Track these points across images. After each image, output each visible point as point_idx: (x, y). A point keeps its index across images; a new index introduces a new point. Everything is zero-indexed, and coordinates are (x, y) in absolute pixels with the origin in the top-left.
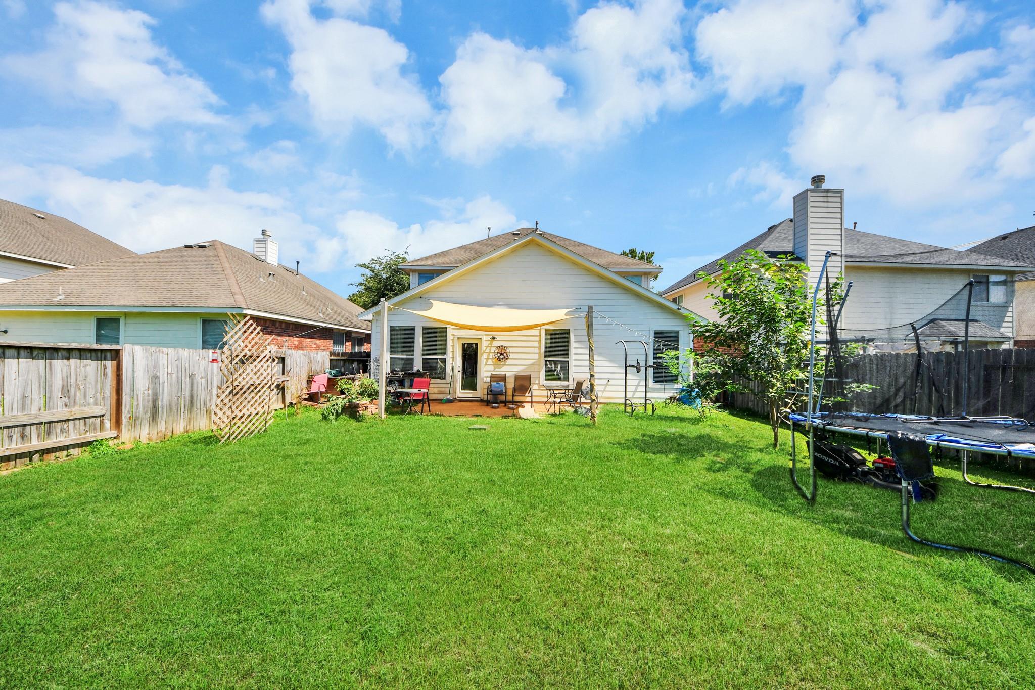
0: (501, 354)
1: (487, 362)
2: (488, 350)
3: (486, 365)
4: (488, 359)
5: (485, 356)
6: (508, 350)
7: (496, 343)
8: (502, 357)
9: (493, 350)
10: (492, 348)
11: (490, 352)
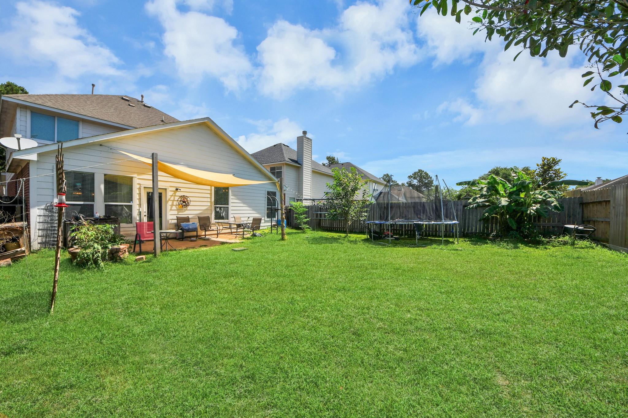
0: (184, 202)
1: (171, 208)
2: (172, 199)
3: (171, 210)
4: (172, 205)
5: (170, 203)
6: (188, 199)
7: (179, 194)
8: (184, 204)
9: (177, 198)
10: (176, 197)
11: (174, 200)
